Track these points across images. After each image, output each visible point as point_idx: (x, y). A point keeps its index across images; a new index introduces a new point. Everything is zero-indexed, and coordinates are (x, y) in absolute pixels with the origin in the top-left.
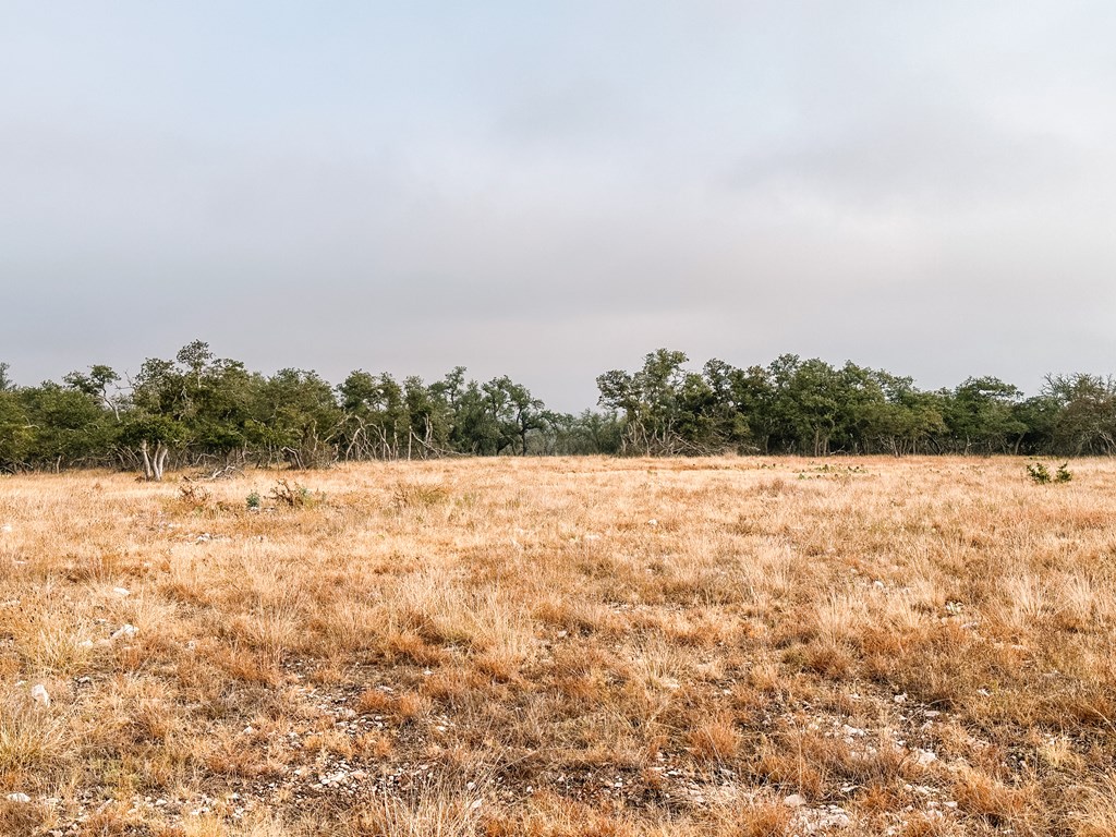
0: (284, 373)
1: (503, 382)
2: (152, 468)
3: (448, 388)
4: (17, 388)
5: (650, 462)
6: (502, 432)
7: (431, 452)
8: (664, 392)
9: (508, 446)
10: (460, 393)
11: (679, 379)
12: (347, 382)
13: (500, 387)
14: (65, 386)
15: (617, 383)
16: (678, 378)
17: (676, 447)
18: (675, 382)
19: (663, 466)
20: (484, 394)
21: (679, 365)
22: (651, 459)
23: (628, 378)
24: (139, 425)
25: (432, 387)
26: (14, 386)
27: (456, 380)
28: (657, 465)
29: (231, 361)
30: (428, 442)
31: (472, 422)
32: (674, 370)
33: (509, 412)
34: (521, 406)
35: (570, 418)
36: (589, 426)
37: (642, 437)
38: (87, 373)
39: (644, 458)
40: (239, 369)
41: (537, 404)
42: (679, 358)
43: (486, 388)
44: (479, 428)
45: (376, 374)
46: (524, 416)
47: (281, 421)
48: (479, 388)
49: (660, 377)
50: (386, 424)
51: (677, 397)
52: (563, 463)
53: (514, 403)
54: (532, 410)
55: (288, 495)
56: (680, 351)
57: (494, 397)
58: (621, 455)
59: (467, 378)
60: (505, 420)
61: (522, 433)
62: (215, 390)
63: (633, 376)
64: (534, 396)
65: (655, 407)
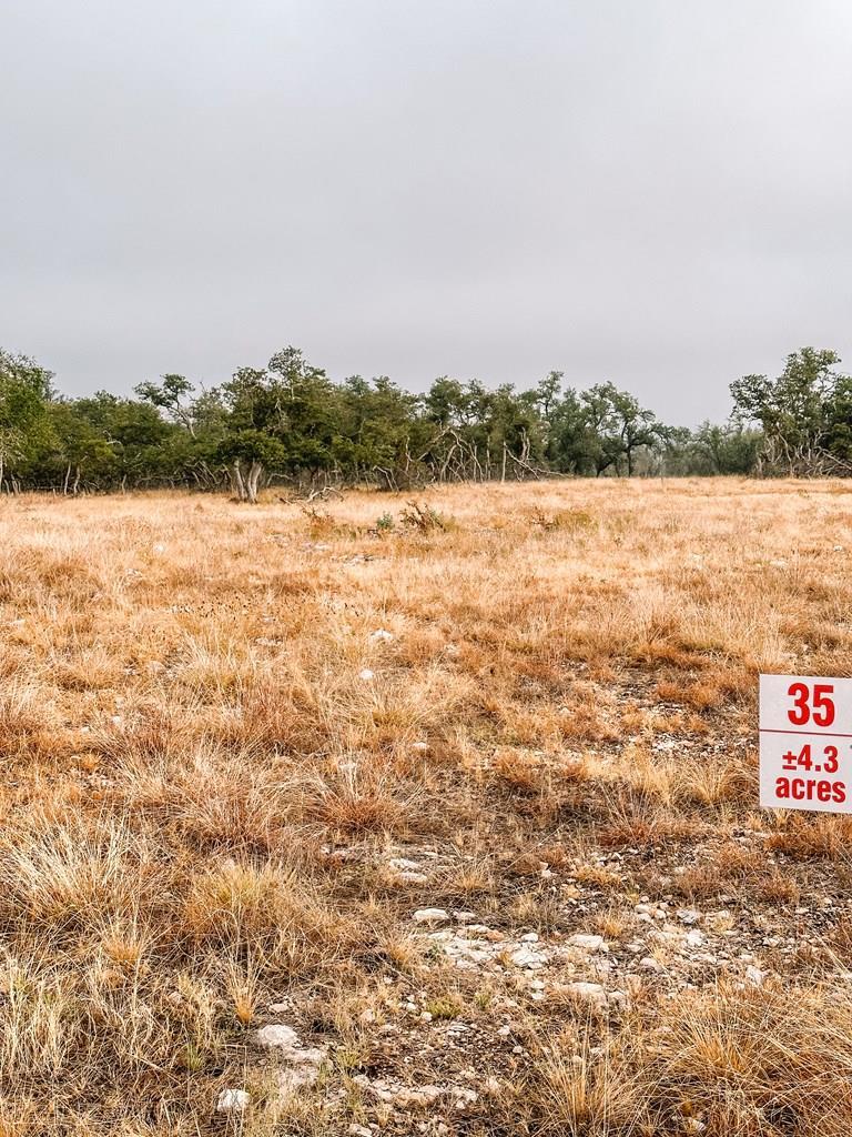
0: (353, 381)
1: (606, 390)
2: (246, 488)
3: (541, 397)
4: (64, 399)
5: (797, 484)
6: (604, 450)
7: (528, 472)
8: (809, 400)
9: (611, 467)
10: (556, 403)
11: (828, 385)
12: (433, 391)
13: (602, 396)
14: (136, 399)
15: (756, 391)
16: (825, 383)
17: (825, 467)
18: (823, 387)
19: (814, 488)
20: (584, 405)
21: (828, 367)
22: (796, 480)
23: (769, 384)
24: (233, 441)
25: (524, 397)
26: (62, 397)
27: (552, 388)
28: (806, 487)
29: (312, 369)
30: (524, 461)
31: (568, 438)
32: (822, 374)
33: (612, 425)
34: (627, 418)
35: (686, 432)
36: (708, 442)
37: (784, 455)
38: (159, 384)
39: (788, 480)
40: (321, 377)
41: (646, 415)
42: (829, 358)
43: (586, 398)
44: (578, 444)
45: (463, 380)
46: (630, 431)
47: (372, 437)
48: (577, 396)
49: (805, 382)
50: (477, 439)
51: (824, 406)
52: (692, 486)
53: (619, 414)
54: (640, 424)
55: (419, 518)
56: (828, 350)
57: (595, 407)
58: (756, 476)
59: (564, 384)
60: (609, 435)
61: (627, 450)
62: (310, 403)
63: (775, 382)
64: (643, 406)
65: (798, 418)
